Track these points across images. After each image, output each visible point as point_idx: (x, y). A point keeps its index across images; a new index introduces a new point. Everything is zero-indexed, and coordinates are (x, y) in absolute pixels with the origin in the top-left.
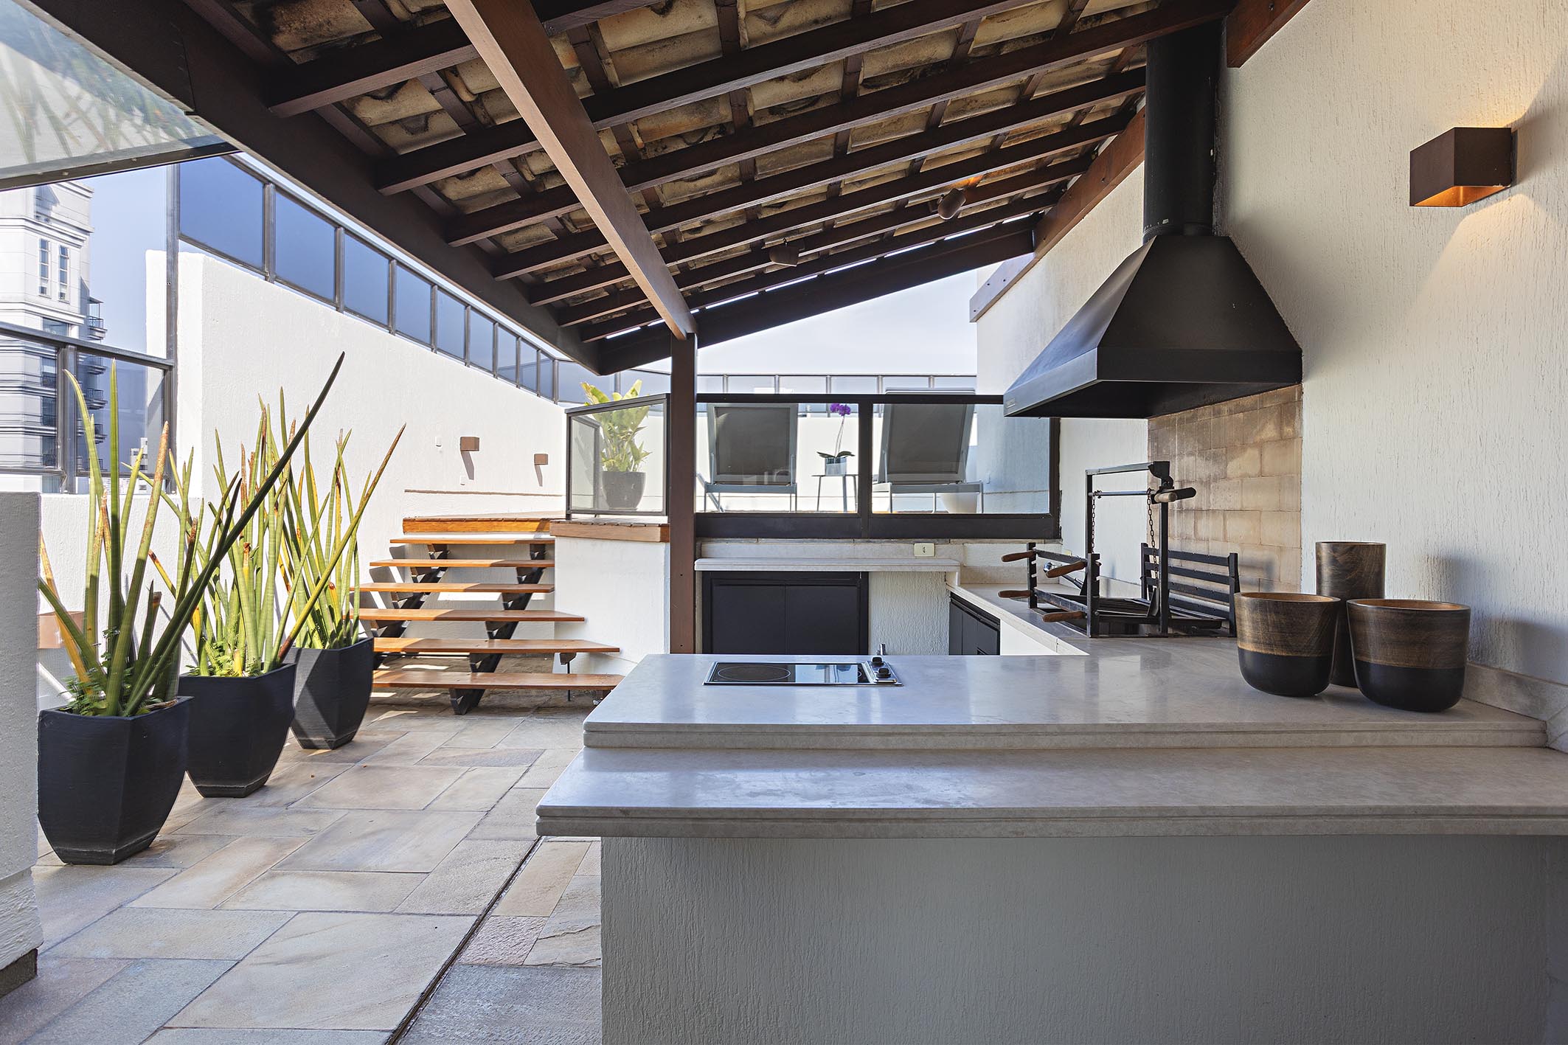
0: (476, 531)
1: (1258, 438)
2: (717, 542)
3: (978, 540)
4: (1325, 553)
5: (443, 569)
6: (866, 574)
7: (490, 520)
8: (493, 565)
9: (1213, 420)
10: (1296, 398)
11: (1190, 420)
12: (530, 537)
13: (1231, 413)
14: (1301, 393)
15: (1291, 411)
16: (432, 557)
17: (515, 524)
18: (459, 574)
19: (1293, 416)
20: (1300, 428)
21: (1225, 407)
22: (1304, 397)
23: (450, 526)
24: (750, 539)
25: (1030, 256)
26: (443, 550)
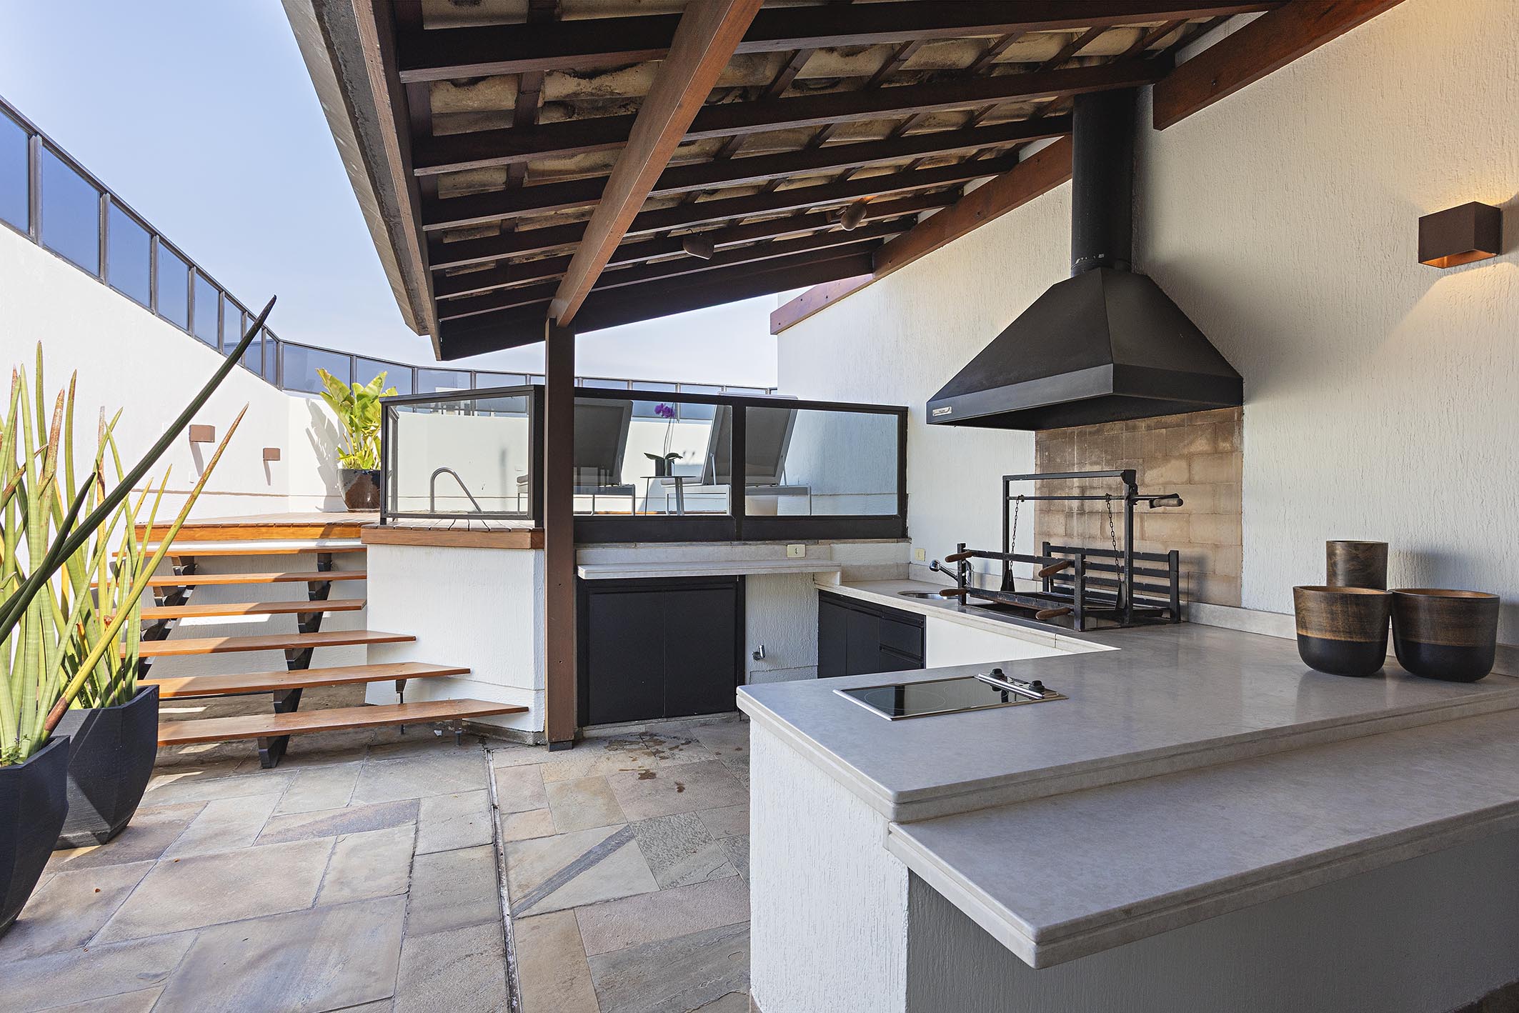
0: (236, 539)
1: (1185, 451)
2: (594, 547)
3: (843, 541)
4: (1339, 550)
5: (191, 587)
6: (743, 577)
7: (257, 526)
8: (276, 580)
9: (1125, 435)
10: (1236, 418)
11: (1098, 432)
12: (312, 545)
13: (1149, 428)
14: (1242, 414)
15: (1230, 429)
16: (177, 573)
17: (292, 530)
18: (216, 594)
19: (1232, 433)
20: (1240, 444)
21: (1142, 424)
22: (1245, 418)
23: (199, 533)
24: (628, 544)
25: (870, 276)
26: (190, 564)
